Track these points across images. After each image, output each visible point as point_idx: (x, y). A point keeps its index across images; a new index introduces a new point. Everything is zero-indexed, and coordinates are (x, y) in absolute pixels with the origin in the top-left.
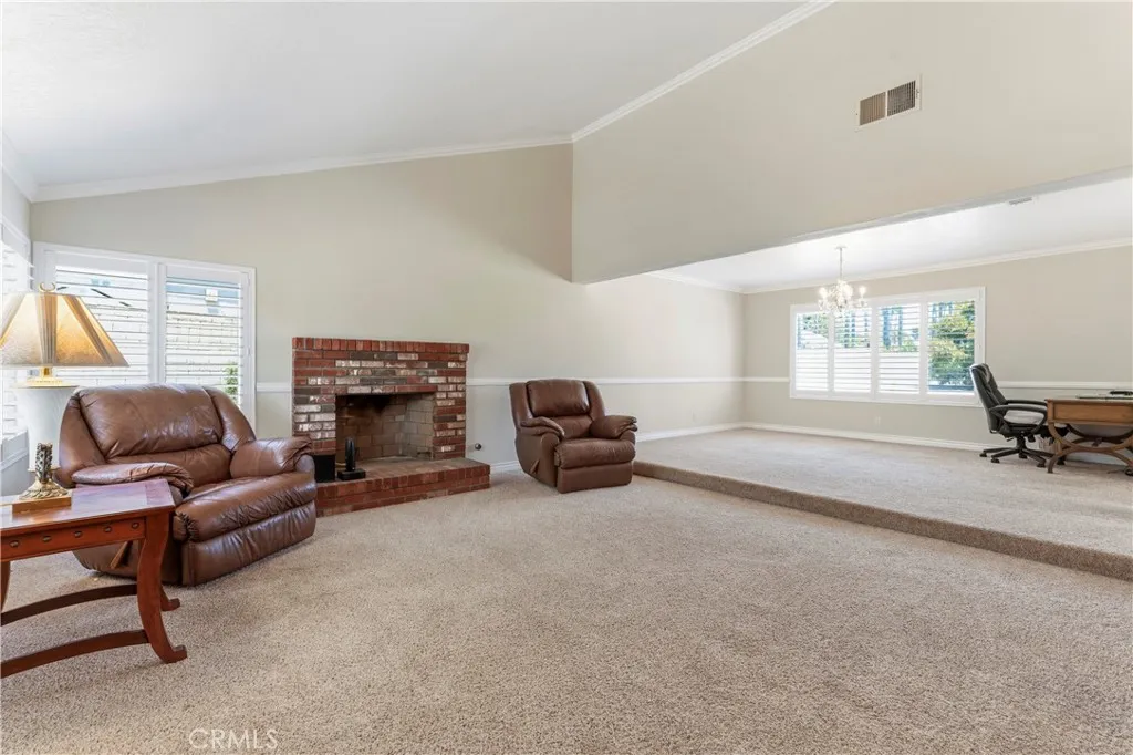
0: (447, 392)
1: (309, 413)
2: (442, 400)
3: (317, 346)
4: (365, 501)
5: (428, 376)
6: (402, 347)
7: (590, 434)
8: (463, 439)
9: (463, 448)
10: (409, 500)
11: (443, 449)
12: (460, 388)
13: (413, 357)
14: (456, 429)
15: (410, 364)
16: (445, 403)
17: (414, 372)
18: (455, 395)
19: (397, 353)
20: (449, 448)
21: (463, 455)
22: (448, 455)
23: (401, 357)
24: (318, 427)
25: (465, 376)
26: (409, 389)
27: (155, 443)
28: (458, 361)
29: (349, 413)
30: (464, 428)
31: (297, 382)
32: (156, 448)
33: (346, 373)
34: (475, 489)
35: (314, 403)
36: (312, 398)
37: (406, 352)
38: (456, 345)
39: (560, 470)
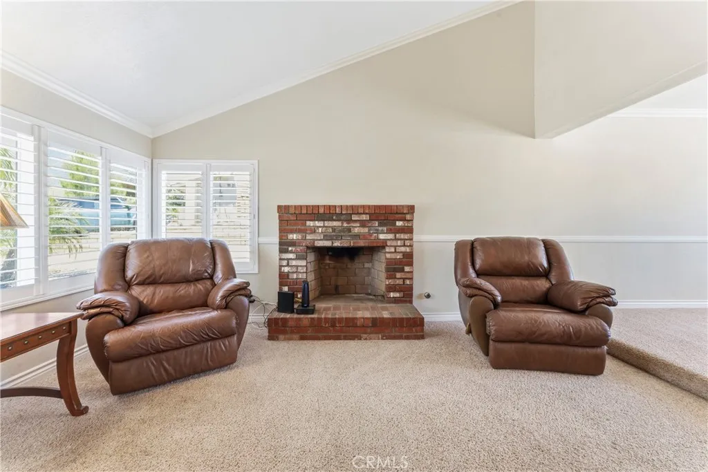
0: (395, 247)
1: (288, 260)
2: (389, 254)
3: (292, 211)
4: (309, 333)
5: (378, 232)
6: (355, 210)
7: (546, 301)
8: (410, 288)
9: (411, 296)
10: (346, 338)
11: (392, 295)
12: (408, 243)
13: (365, 217)
14: (404, 279)
15: (363, 224)
16: (393, 256)
17: (366, 230)
18: (403, 249)
19: (351, 214)
20: (397, 295)
21: (411, 302)
22: (396, 301)
23: (355, 217)
24: (294, 270)
25: (412, 233)
26: (361, 243)
27: (161, 277)
28: (404, 220)
29: (330, 260)
30: (411, 279)
31: (281, 238)
32: (162, 279)
33: (313, 231)
34: (407, 338)
35: (291, 252)
36: (290, 249)
37: (358, 213)
38: (403, 206)
39: (491, 342)
